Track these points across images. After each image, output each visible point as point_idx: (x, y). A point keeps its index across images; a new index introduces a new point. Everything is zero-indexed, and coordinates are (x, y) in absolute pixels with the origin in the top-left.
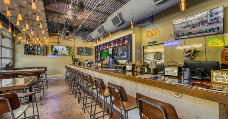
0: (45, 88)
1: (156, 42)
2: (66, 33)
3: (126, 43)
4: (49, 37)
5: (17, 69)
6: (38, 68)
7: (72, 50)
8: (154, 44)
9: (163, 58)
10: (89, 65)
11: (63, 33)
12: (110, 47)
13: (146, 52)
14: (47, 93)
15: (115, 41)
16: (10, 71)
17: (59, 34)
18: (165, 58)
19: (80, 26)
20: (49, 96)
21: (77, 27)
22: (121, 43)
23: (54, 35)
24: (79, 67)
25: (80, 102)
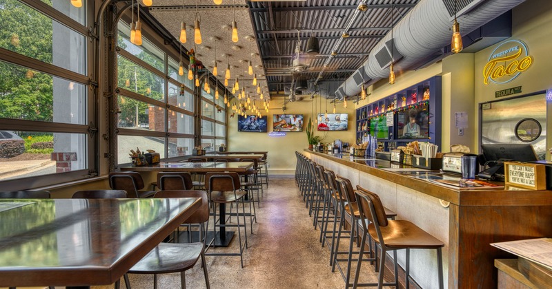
0: (264, 186)
1: (518, 89)
2: (296, 91)
3: (426, 99)
4: (271, 99)
5: (231, 153)
6: (255, 153)
7: (308, 122)
8: (513, 94)
9: (543, 137)
10: (336, 151)
11: (291, 90)
12: (389, 109)
13: (490, 119)
14: (267, 195)
15: (400, 96)
16: (224, 155)
17: (285, 93)
18: (547, 137)
19: (321, 73)
20: (269, 198)
21: (316, 75)
22: (414, 99)
23: (278, 95)
24: (319, 155)
25: (318, 227)
